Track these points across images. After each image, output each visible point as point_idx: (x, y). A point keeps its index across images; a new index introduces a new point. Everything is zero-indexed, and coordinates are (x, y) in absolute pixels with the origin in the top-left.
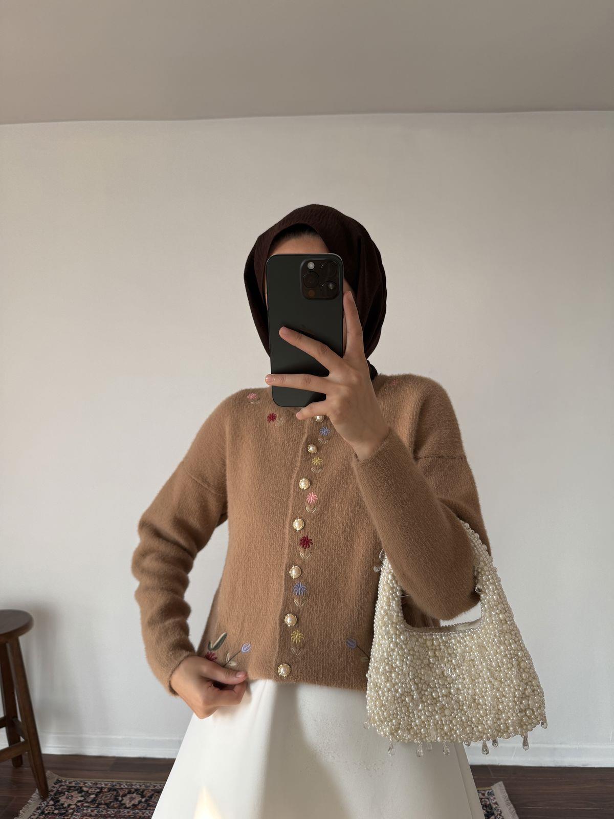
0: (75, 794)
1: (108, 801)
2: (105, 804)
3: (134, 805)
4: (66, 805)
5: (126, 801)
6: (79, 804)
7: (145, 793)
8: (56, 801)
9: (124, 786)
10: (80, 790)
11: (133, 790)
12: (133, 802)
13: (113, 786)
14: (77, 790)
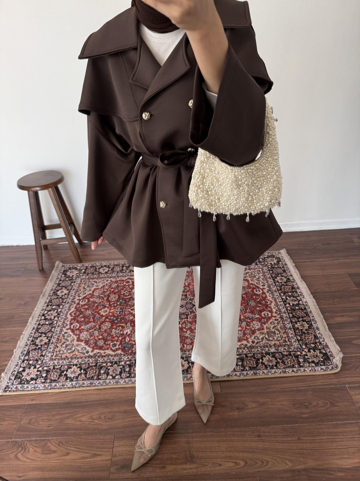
0: (73, 270)
1: (92, 272)
2: (91, 273)
3: (106, 272)
4: (71, 276)
5: (101, 270)
6: (78, 275)
7: (110, 266)
8: (65, 275)
9: (98, 264)
10: (76, 269)
11: (103, 266)
12: (105, 271)
13: (92, 265)
14: (74, 269)
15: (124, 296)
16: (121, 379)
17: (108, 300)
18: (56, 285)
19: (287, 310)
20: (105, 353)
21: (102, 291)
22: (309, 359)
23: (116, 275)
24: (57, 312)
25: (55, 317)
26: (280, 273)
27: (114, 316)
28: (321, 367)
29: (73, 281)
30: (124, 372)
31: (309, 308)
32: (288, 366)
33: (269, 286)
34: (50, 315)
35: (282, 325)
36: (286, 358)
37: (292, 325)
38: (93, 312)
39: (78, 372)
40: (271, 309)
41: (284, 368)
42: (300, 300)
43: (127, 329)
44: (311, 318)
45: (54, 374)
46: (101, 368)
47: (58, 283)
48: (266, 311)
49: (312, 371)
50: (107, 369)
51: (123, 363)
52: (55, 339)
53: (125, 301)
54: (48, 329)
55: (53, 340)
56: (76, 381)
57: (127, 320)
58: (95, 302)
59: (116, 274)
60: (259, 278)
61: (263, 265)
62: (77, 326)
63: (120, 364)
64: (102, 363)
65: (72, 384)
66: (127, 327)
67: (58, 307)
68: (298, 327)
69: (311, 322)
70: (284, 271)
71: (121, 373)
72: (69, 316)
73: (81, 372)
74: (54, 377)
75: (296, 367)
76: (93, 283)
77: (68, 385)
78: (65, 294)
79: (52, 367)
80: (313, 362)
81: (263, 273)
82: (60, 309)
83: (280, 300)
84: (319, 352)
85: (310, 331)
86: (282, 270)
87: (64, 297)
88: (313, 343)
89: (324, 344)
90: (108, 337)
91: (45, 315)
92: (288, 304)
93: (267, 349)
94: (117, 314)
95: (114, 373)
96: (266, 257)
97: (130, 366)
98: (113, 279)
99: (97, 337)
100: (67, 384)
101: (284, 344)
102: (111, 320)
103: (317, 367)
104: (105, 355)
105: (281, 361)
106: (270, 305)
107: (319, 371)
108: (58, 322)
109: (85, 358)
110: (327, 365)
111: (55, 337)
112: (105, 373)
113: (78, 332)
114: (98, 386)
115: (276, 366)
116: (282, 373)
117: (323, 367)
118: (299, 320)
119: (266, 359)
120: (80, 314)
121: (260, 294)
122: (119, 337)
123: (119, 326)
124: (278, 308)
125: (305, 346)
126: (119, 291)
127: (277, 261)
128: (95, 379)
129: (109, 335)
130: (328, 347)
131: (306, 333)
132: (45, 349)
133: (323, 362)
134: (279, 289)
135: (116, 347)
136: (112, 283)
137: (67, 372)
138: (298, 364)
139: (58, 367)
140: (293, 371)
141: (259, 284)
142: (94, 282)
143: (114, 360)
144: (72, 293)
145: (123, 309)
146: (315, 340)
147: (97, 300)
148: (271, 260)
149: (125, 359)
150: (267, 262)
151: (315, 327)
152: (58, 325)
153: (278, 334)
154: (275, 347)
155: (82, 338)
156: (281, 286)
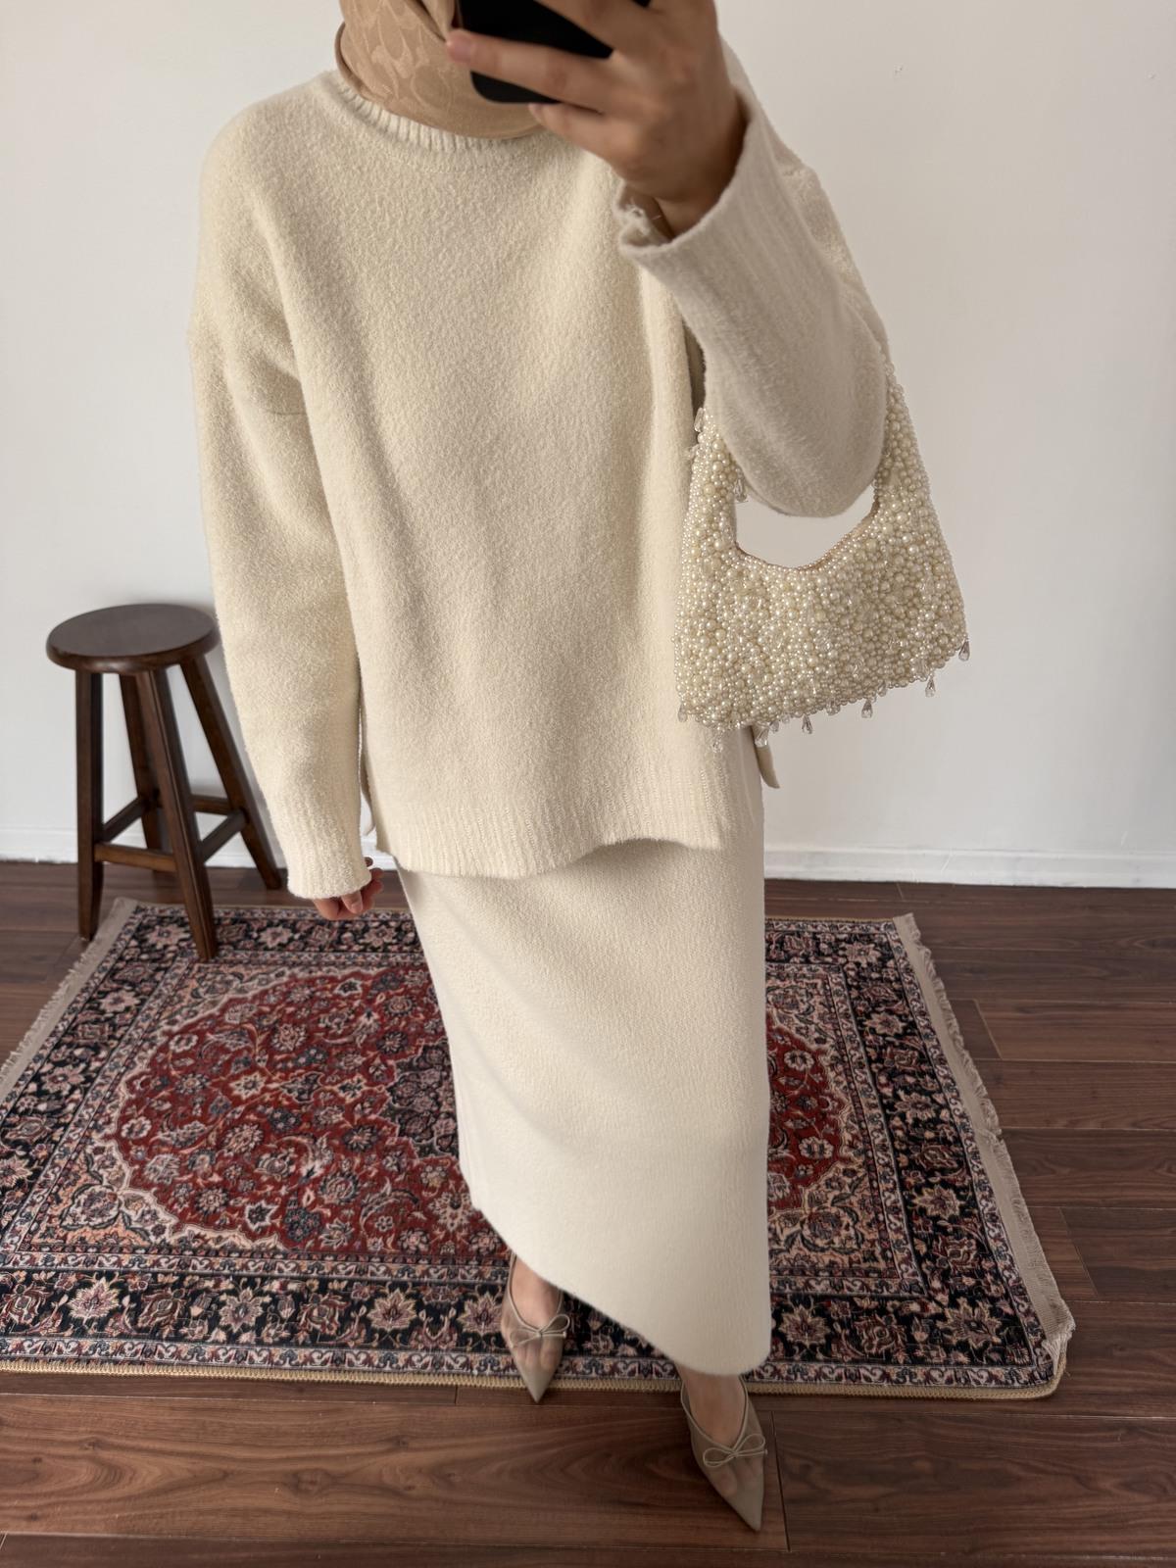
0: (172, 928)
1: (234, 940)
2: (230, 943)
3: (280, 945)
4: (159, 946)
5: (266, 937)
6: (183, 944)
7: (298, 925)
8: (142, 941)
9: (259, 914)
10: (181, 923)
11: (276, 921)
12: (278, 940)
13: (239, 915)
14: (176, 922)
15: (325, 1037)
16: (258, 1349)
17: (267, 1046)
18: (102, 976)
19: (893, 1138)
20: (219, 1239)
21: (254, 1011)
22: (950, 1332)
23: (315, 958)
24: (84, 1071)
25: (71, 1091)
26: (885, 1002)
27: (277, 1105)
28: (990, 1369)
29: (163, 965)
30: (275, 1320)
31: (971, 1139)
32: (871, 1355)
33: (840, 1045)
34: (60, 1079)
35: (867, 1193)
36: (864, 1321)
37: (903, 1197)
38: (208, 1084)
39: (110, 1303)
40: (837, 1130)
41: (854, 1361)
42: (942, 1107)
43: (314, 1159)
44: (975, 1175)
45: (24, 1303)
46: (195, 1295)
47: (112, 969)
48: (817, 1137)
49: (955, 1383)
50: (214, 1300)
51: (276, 1285)
52: (57, 1169)
53: (329, 1053)
54: (43, 1129)
55: (50, 1173)
56: (95, 1336)
57: (319, 1123)
58: (223, 1049)
59: (313, 954)
60: (808, 1012)
61: (829, 967)
62: (142, 1128)
63: (266, 1288)
64: (202, 1276)
65: (79, 1348)
66: (313, 1151)
67: (92, 1053)
68: (923, 1205)
69: (973, 1190)
70: (901, 994)
71: (261, 1322)
72: (122, 1090)
73: (120, 1303)
74: (21, 1315)
75: (897, 1363)
76: (231, 977)
77: (64, 1349)
78: (128, 1009)
79: (24, 1274)
80: (963, 1346)
81: (825, 994)
82: (97, 1060)
83: (872, 1101)
84: (990, 1309)
85: (966, 1223)
86: (894, 990)
87: (122, 1018)
88: (971, 1274)
89: (1011, 1282)
90: (242, 1182)
91: (43, 1078)
92: (897, 1119)
93: (800, 1281)
94: (289, 1099)
95: (237, 1320)
96: (844, 940)
97: (299, 1299)
98: (302, 970)
99: (205, 1176)
100: (62, 1345)
101: (864, 1266)
102: (264, 1120)
103: (976, 1369)
104: (218, 1247)
105: (848, 1332)
106: (834, 1112)
107: (984, 1384)
108: (82, 1111)
109: (147, 1253)
110: (1014, 1364)
111: (57, 1161)
112: (203, 1317)
113: (139, 1152)
114: (171, 1365)
115: (826, 1350)
116: (844, 1381)
117: (998, 1371)
118: (932, 1180)
119: (796, 1323)
120: (164, 1086)
121: (804, 1071)
122: (278, 1186)
123: (290, 1144)
124: (860, 1126)
125: (942, 1282)
126: (311, 1016)
127: (878, 954)
128: (164, 1336)
129: (248, 1175)
130: (1023, 1293)
131: (950, 1230)
132: (12, 1202)
133: (999, 1351)
134: (873, 1058)
135: (263, 1224)
136: (294, 987)
137: (73, 1300)
138: (907, 1351)
139: (43, 1276)
140: (886, 1376)
141: (806, 1035)
142: (233, 974)
143: (247, 1269)
144: (150, 1009)
145: (315, 1081)
146: (980, 1263)
147: (230, 1043)
148: (861, 950)
149: (287, 1271)
150: (844, 956)
151: (986, 1211)
152: (77, 1118)
153: (847, 1228)
154: (831, 1274)
155: (151, 1178)
156: (881, 1048)
